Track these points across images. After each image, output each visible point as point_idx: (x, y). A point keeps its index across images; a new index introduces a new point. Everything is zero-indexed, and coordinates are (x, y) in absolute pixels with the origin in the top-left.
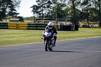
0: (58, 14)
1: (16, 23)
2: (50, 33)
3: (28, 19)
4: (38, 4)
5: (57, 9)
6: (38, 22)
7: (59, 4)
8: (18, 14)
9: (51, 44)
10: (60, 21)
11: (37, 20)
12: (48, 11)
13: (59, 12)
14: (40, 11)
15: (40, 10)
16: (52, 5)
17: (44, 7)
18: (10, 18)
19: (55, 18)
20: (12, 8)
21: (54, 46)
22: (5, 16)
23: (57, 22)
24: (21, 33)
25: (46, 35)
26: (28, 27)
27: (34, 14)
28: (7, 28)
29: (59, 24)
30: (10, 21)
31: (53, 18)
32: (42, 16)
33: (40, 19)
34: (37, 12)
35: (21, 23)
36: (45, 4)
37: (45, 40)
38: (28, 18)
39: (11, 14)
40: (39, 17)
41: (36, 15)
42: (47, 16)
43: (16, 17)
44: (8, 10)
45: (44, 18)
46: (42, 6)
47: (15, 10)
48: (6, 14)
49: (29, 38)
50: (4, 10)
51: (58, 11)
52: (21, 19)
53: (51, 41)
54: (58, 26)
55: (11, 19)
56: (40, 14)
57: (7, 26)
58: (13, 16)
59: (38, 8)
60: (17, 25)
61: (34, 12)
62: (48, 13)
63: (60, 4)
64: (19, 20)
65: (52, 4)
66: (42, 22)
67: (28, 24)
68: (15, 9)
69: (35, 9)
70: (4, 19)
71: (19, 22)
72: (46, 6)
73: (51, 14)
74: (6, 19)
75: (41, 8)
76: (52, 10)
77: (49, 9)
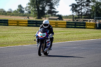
0: (97, 13)
1: (55, 21)
2: (45, 34)
3: (67, 17)
4: (77, 3)
5: (96, 8)
6: (77, 20)
7: (97, 3)
8: (58, 12)
9: (46, 47)
10: (99, 19)
11: (76, 18)
12: (87, 10)
13: (98, 10)
14: (79, 10)
16: (90, 4)
17: (83, 6)
18: (49, 16)
19: (94, 16)
20: (51, 6)
21: (50, 49)
22: (45, 14)
23: (96, 21)
24: (60, 32)
25: (40, 36)
26: (67, 25)
27: (73, 12)
29: (97, 23)
30: (49, 19)
31: (92, 17)
32: (81, 15)
33: (79, 18)
34: (76, 11)
35: (60, 21)
36: (84, 2)
37: (38, 42)
38: (66, 16)
39: (50, 12)
40: (78, 15)
41: (75, 14)
42: (86, 15)
43: (55, 15)
44: (47, 8)
45: (83, 17)
46: (81, 5)
48: (46, 12)
49: (67, 36)
51: (96, 10)
52: (60, 17)
55: (51, 17)
56: (79, 13)
58: (52, 14)
59: (77, 6)
60: (56, 23)
61: (73, 10)
62: (87, 12)
63: (99, 3)
64: (58, 19)
65: (90, 2)
66: (81, 20)
67: (67, 23)
68: (54, 7)
69: (74, 7)
70: (43, 17)
71: (58, 21)
72: (85, 5)
73: (89, 13)
74: (45, 17)
75: (80, 6)
76: (91, 8)
77: (88, 7)
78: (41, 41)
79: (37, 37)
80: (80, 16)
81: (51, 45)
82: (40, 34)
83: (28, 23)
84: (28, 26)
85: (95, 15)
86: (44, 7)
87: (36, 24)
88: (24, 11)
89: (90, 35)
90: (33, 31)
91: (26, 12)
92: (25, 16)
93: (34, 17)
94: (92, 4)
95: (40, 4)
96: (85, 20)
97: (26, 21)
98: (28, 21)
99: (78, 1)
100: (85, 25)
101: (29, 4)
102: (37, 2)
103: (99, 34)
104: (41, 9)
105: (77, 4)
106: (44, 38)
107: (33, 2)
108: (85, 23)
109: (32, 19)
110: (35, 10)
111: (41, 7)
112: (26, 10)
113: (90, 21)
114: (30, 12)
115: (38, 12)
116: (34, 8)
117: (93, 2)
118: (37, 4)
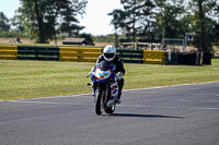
0: (168, 29)
1: (77, 47)
2: (109, 72)
3: (103, 39)
4: (125, 7)
5: (165, 18)
6: (125, 46)
7: (168, 8)
8: (83, 28)
9: (110, 97)
10: (171, 43)
11: (122, 41)
12: (146, 23)
13: (169, 24)
14: (129, 23)
15: (127, 20)
16: (154, 10)
17: (138, 14)
18: (63, 38)
19: (161, 37)
20: (69, 16)
22: (54, 32)
23: (165, 46)
24: (87, 70)
25: (98, 76)
27: (116, 28)
28: (57, 59)
30: (64, 43)
31: (156, 38)
32: (134, 34)
33: (128, 40)
34: (122, 25)
35: (88, 47)
36: (140, 7)
38: (102, 37)
39: (66, 28)
40: (127, 35)
41: (120, 31)
42: (144, 34)
43: (77, 35)
44: (60, 20)
45: (138, 38)
46: (133, 12)
47: (76, 20)
48: (56, 27)
50: (52, 20)
51: (166, 23)
52: (88, 39)
53: (110, 89)
54: (166, 54)
55: (67, 40)
56: (129, 29)
57: (58, 54)
58: (70, 33)
59: (124, 15)
60: (79, 51)
61: (115, 24)
62: (146, 27)
63: (171, 8)
64: (84, 42)
65: (154, 6)
66: (134, 45)
68: (76, 17)
69: (119, 18)
70: (52, 39)
71: (84, 47)
72: (142, 12)
73: (151, 29)
74: (56, 39)
75: (132, 16)
76: (154, 20)
77: (148, 17)
78: (100, 85)
79: (94, 78)
80: (131, 36)
81: (120, 94)
82: (98, 73)
83: (19, 53)
84: (19, 58)
85: (163, 34)
86: (54, 18)
87: (37, 53)
88: (8, 27)
89: (152, 77)
90: (29, 70)
91: (13, 28)
92: (11, 36)
93: (32, 39)
94: (156, 10)
95: (43, 10)
96: (142, 46)
97: (13, 48)
98: (19, 48)
99: (126, 4)
100: (142, 57)
101: (20, 10)
102: (37, 6)
103: (173, 75)
104: (45, 21)
105: (124, 10)
106: (108, 79)
107: (30, 6)
108: (142, 52)
109: (26, 42)
110: (33, 24)
111: (46, 17)
112: (14, 24)
113: (153, 47)
114: (22, 29)
115: (40, 29)
116: (32, 19)
117: (159, 5)
118: (37, 11)
